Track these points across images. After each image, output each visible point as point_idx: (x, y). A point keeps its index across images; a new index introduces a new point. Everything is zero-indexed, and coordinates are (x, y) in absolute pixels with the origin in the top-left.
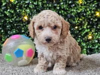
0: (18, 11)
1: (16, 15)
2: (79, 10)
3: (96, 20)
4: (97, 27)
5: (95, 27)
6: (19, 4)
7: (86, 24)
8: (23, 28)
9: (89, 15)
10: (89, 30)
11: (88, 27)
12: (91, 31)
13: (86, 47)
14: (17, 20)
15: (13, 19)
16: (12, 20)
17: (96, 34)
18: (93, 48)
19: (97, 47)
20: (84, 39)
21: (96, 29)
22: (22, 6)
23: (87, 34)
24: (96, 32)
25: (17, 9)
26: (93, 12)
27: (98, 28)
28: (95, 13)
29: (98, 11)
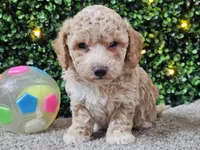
0: (20, 17)
1: (15, 27)
2: (148, 15)
3: (182, 36)
4: (183, 51)
5: (179, 50)
6: (22, 3)
7: (162, 46)
8: (31, 55)
9: (167, 27)
10: (168, 57)
11: (167, 51)
12: (172, 58)
13: (163, 92)
14: (18, 36)
15: (9, 35)
16: (7, 38)
17: (183, 64)
18: (178, 93)
19: (185, 91)
20: (159, 76)
21: (181, 56)
22: (29, 7)
23: (164, 65)
24: (181, 61)
25: (18, 12)
26: (175, 20)
27: (186, 52)
28: (179, 23)
29: (185, 19)
